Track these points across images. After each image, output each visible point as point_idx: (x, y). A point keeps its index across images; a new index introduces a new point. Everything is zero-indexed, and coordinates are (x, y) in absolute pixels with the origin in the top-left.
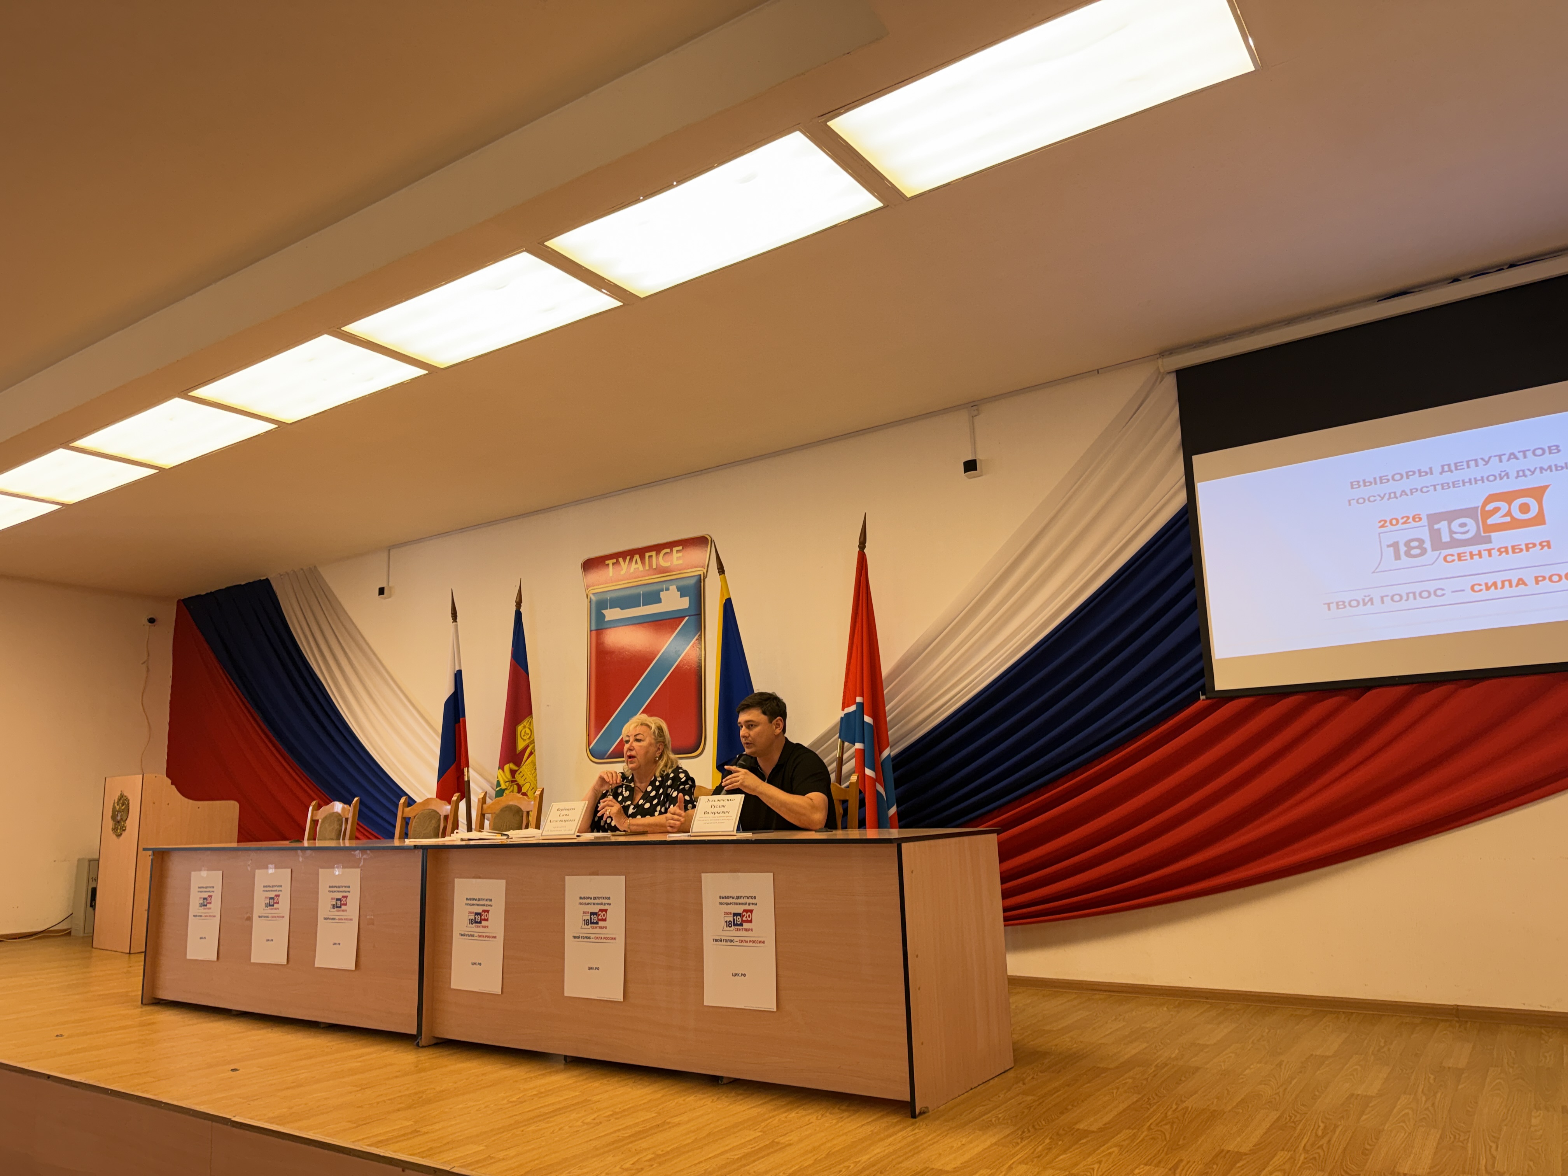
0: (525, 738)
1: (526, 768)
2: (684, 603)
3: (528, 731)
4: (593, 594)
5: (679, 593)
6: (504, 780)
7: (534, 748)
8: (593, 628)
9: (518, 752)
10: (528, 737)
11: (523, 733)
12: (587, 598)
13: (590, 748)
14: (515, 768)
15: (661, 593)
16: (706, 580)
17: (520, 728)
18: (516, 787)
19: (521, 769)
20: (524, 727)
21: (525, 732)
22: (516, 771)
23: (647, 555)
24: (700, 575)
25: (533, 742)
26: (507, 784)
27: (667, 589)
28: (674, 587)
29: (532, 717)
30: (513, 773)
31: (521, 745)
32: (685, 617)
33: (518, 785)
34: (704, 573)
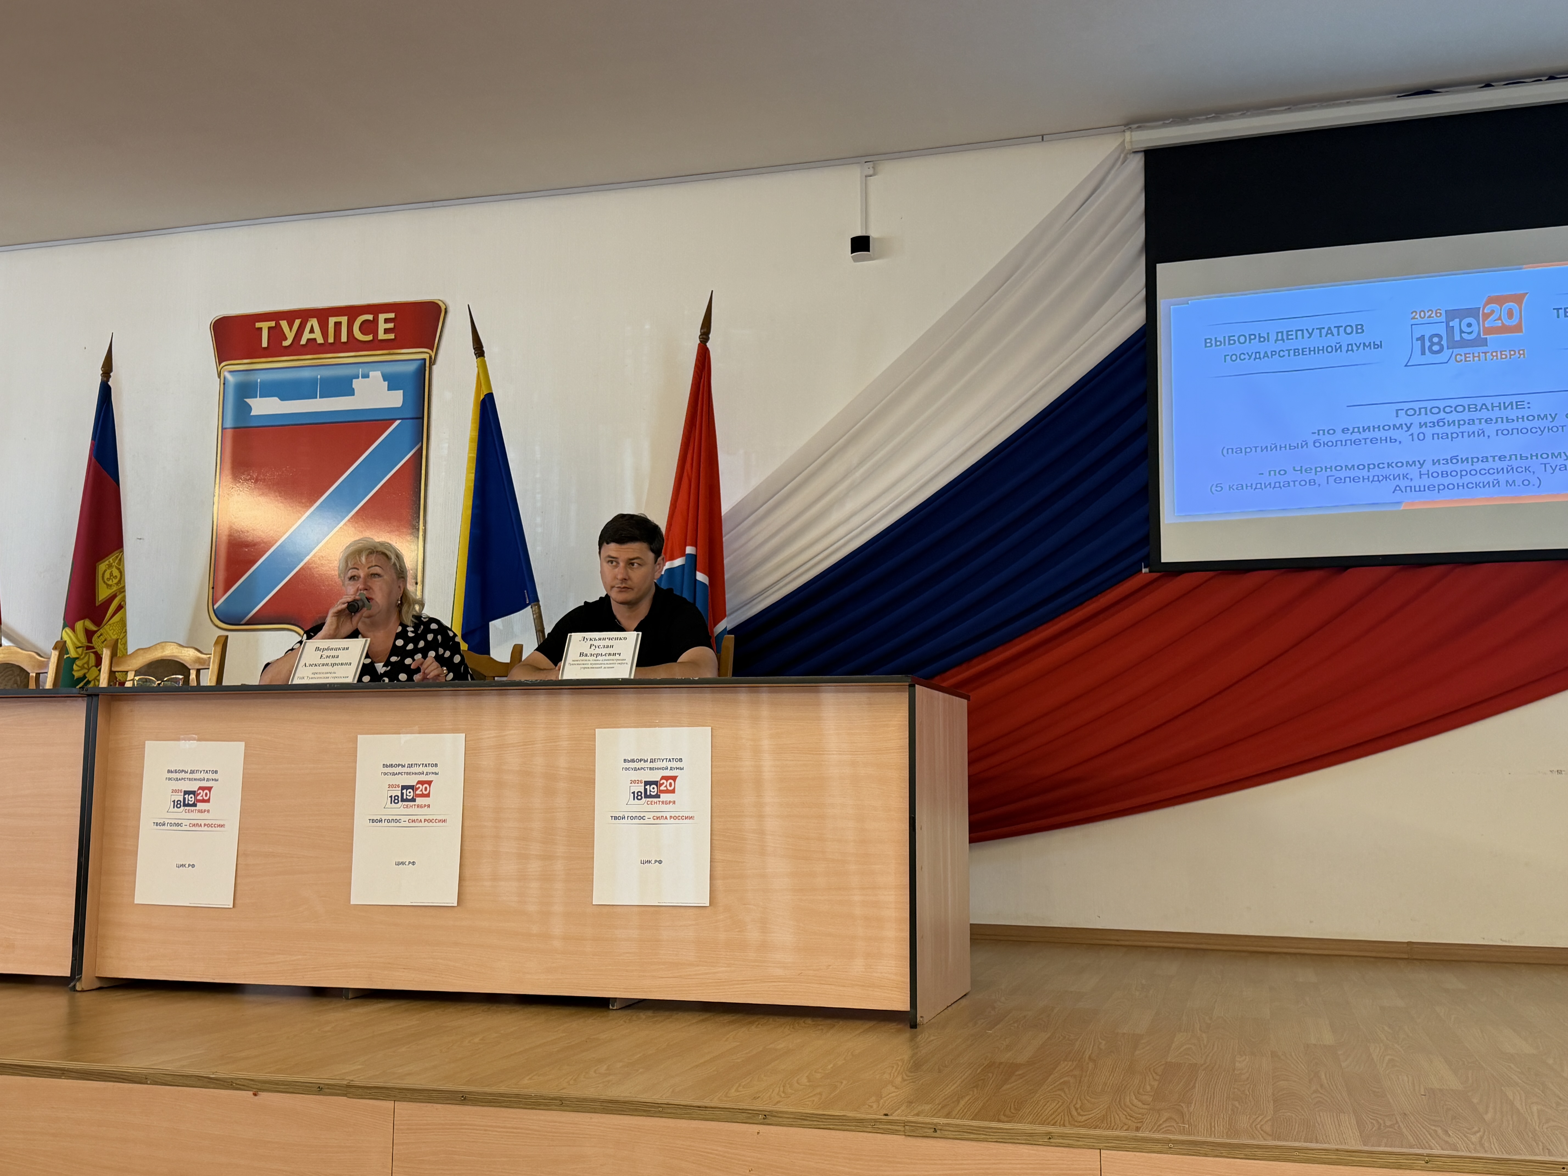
0: (110, 582)
1: (109, 631)
2: (395, 399)
3: (116, 572)
4: (230, 372)
5: (387, 383)
6: (74, 643)
7: (124, 599)
8: (229, 424)
9: (97, 604)
10: (115, 581)
11: (107, 575)
12: (219, 376)
13: (215, 607)
14: (92, 627)
15: (354, 381)
16: (434, 367)
17: (102, 567)
18: (92, 656)
19: (101, 631)
20: (110, 566)
21: (111, 574)
22: (95, 632)
23: (332, 321)
24: (425, 360)
25: (122, 590)
26: (80, 650)
27: (366, 376)
28: (378, 374)
29: (122, 551)
30: (89, 634)
31: (103, 593)
32: (396, 420)
33: (96, 653)
34: (430, 357)
